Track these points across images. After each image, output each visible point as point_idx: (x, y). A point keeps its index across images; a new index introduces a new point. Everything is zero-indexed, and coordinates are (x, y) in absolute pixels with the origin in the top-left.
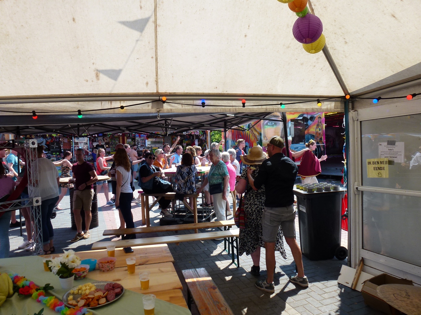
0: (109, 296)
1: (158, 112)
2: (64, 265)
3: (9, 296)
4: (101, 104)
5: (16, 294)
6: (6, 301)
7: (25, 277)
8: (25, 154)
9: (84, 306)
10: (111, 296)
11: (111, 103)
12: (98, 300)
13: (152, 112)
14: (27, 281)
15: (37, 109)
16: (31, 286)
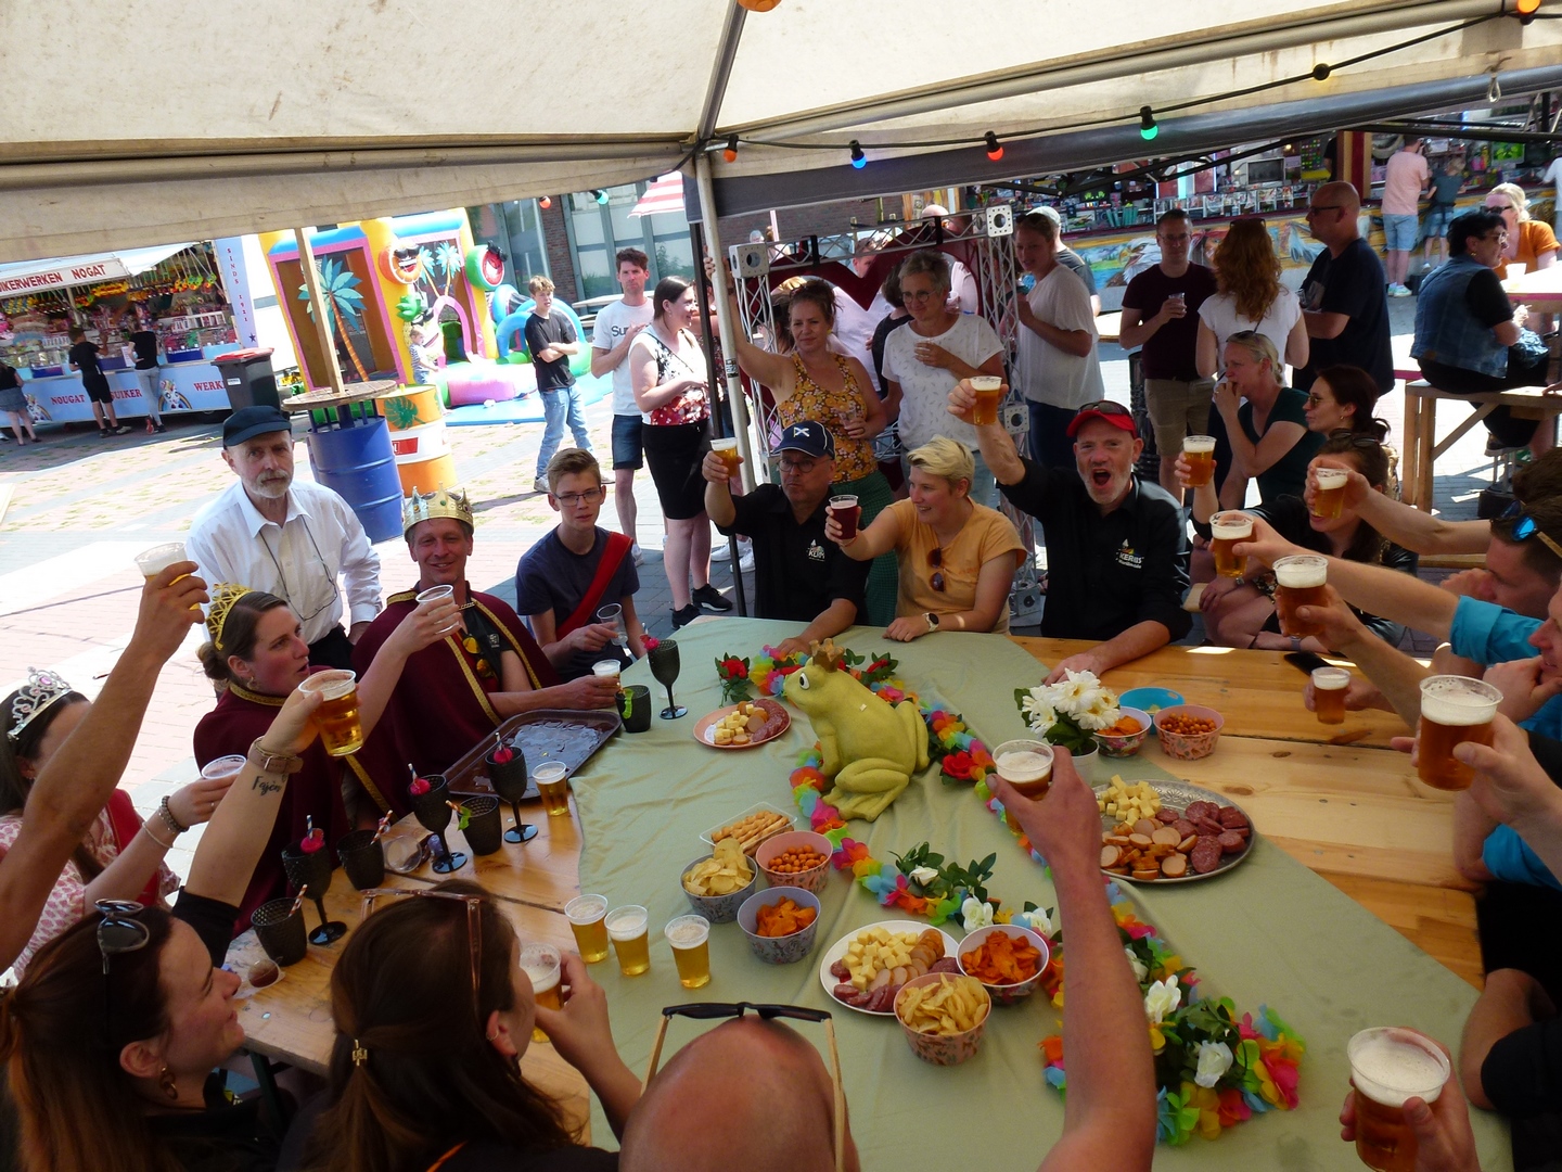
0: (1196, 855)
1: (1494, 69)
2: (1063, 717)
3: (919, 771)
4: (1234, 67)
5: (937, 767)
6: (911, 783)
7: (960, 718)
8: (975, 260)
9: (1116, 866)
10: (1205, 857)
11: (1274, 60)
12: (1160, 860)
13: (1460, 73)
14: (964, 732)
15: (1002, 124)
16: (975, 755)
